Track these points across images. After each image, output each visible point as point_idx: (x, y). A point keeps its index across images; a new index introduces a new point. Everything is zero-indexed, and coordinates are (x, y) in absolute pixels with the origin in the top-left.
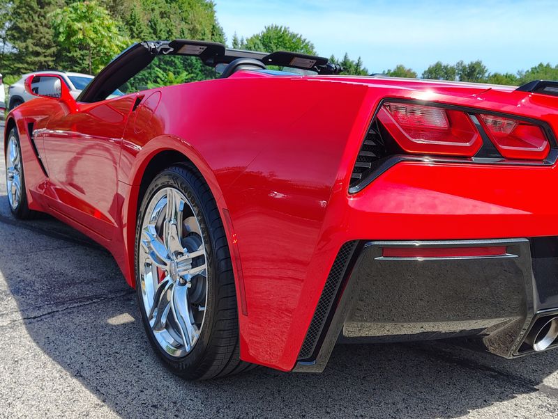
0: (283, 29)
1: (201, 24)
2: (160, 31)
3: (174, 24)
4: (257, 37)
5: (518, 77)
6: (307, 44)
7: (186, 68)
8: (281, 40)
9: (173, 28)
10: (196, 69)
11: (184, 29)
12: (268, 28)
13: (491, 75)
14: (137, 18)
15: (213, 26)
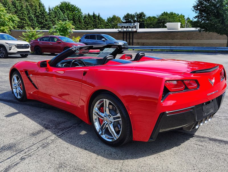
0: (68, 3)
1: (34, 3)
2: (18, 6)
3: (23, 3)
4: (57, 7)
5: (157, 17)
6: (78, 9)
7: (30, 21)
8: (68, 7)
9: (23, 5)
10: (34, 21)
11: (27, 5)
12: (62, 3)
13: (148, 17)
14: (7, 1)
15: (40, 3)
